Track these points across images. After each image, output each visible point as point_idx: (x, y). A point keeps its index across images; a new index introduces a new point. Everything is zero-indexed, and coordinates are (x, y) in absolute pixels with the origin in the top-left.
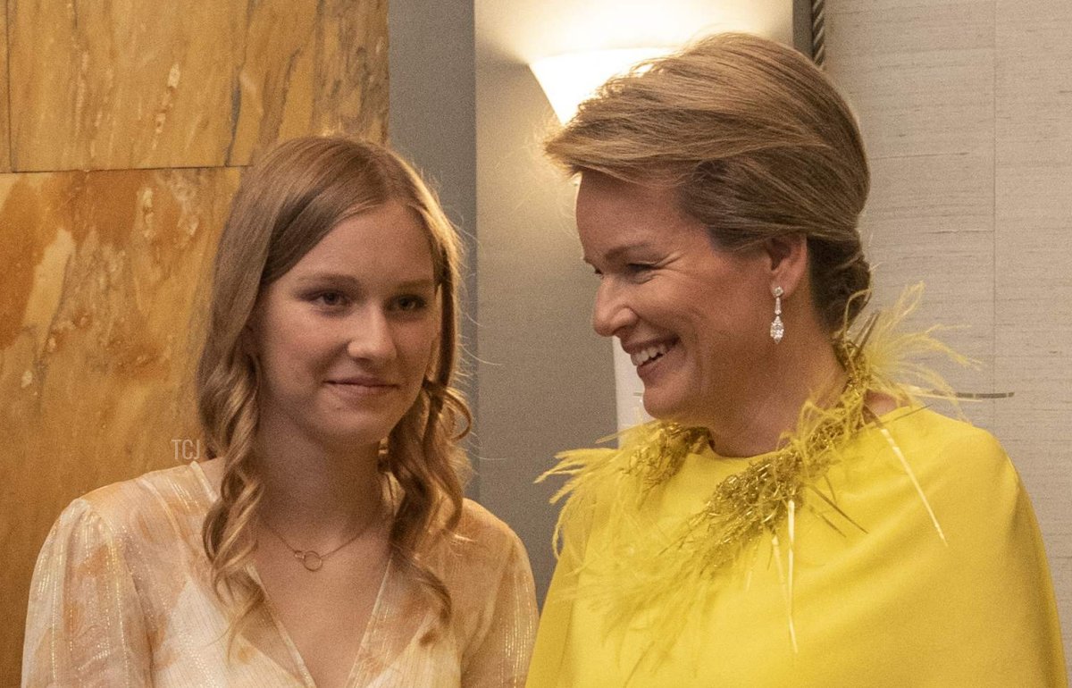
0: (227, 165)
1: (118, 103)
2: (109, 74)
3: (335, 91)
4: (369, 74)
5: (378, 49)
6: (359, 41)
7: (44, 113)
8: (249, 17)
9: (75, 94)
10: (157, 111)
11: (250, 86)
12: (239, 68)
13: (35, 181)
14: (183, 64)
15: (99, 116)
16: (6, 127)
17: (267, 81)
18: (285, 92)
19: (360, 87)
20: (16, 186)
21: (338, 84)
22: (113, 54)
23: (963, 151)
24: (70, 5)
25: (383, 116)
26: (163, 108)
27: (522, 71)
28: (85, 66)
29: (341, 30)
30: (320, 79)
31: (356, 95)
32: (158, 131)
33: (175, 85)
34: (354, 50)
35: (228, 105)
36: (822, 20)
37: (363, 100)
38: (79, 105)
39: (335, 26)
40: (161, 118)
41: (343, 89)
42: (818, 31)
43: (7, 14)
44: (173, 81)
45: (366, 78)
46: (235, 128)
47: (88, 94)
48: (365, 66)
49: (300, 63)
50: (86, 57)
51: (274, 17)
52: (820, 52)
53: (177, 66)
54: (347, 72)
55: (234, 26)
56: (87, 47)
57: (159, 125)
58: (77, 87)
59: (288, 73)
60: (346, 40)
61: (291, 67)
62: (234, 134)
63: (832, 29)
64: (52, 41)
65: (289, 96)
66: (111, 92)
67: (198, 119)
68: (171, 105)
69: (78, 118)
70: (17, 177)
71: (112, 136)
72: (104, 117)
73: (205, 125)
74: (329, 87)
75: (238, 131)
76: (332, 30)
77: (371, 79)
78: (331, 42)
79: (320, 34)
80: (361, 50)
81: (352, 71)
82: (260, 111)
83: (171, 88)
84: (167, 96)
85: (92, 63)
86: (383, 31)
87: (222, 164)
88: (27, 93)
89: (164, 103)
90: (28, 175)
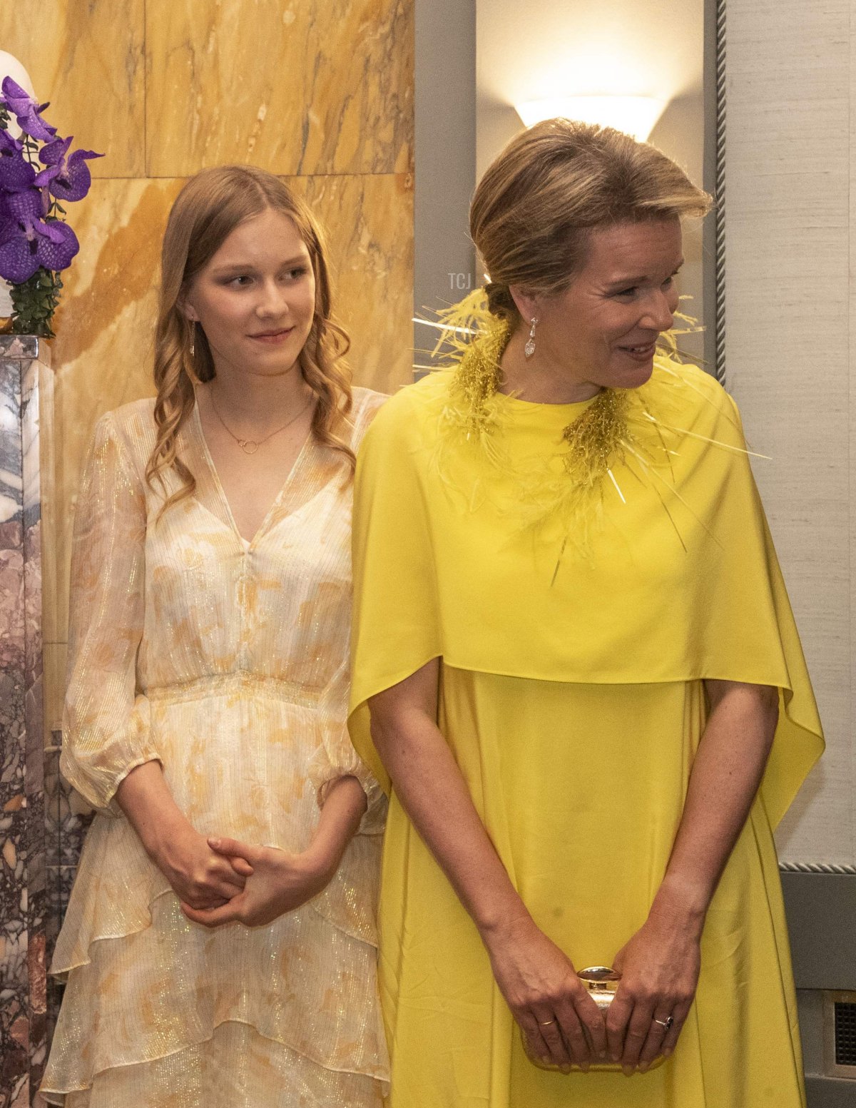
0: (298, 174)
1: (222, 131)
2: (216, 110)
3: (376, 124)
4: (400, 112)
5: (407, 95)
6: (393, 89)
7: (170, 136)
8: (316, 73)
9: (192, 124)
10: (249, 136)
11: (316, 119)
12: (308, 107)
13: (163, 184)
14: (268, 104)
15: (209, 139)
16: (143, 146)
17: (327, 117)
18: (340, 124)
19: (393, 121)
20: (149, 187)
21: (378, 119)
22: (219, 97)
23: (827, 170)
24: (189, 62)
25: (409, 142)
26: (254, 134)
27: (509, 110)
28: (199, 105)
29: (380, 82)
30: (365, 116)
31: (391, 126)
32: (250, 150)
33: (262, 119)
34: (389, 96)
35: (300, 133)
36: (724, 77)
37: (396, 130)
38: (195, 132)
39: (377, 78)
40: (252, 141)
41: (382, 121)
42: (721, 85)
43: (145, 68)
44: (261, 115)
45: (397, 115)
46: (304, 148)
47: (202, 124)
48: (397, 107)
49: (351, 104)
50: (200, 99)
51: (333, 72)
52: (722, 101)
53: (264, 105)
54: (385, 110)
55: (305, 77)
56: (201, 90)
57: (251, 146)
58: (193, 118)
59: (343, 111)
60: (384, 90)
61: (345, 106)
62: (303, 153)
63: (732, 84)
64: (176, 87)
65: (343, 127)
66: (218, 123)
67: (278, 142)
68: (260, 133)
69: (194, 142)
70: (149, 181)
71: (218, 154)
72: (212, 139)
73: (283, 146)
74: (372, 120)
75: (306, 150)
76: (374, 81)
77: (402, 116)
78: (374, 90)
79: (366, 84)
80: (395, 96)
81: (388, 111)
82: (322, 136)
83: (260, 121)
84: (257, 126)
85: (204, 102)
86: (411, 83)
87: (295, 173)
88: (158, 123)
89: (255, 131)
90: (158, 179)
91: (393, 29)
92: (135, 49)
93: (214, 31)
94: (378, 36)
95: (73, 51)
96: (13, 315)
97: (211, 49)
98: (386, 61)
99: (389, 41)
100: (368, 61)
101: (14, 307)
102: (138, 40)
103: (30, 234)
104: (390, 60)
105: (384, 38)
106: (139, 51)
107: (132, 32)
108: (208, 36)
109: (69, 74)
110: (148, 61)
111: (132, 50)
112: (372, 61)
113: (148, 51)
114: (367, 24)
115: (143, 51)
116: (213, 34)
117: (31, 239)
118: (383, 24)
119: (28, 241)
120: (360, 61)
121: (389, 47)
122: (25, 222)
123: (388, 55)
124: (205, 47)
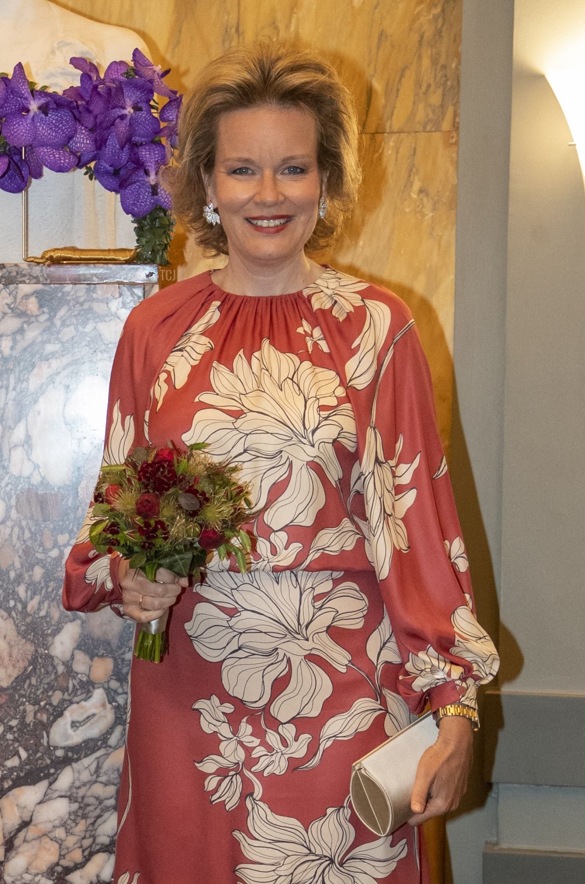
0: (363, 133)
3: (427, 90)
4: (447, 80)
5: (454, 65)
6: (442, 61)
8: (378, 48)
11: (378, 87)
12: (372, 76)
17: (387, 84)
18: (398, 90)
19: (441, 89)
21: (429, 86)
25: (454, 105)
27: (540, 78)
29: (432, 55)
30: (418, 83)
31: (440, 92)
34: (439, 66)
35: (364, 98)
37: (444, 95)
39: (429, 52)
41: (432, 89)
45: (445, 84)
46: (368, 111)
48: (446, 76)
49: (408, 73)
51: (393, 47)
54: (435, 79)
55: (370, 51)
59: (400, 79)
60: (435, 61)
61: (402, 76)
62: (367, 115)
65: (400, 92)
74: (424, 88)
75: (369, 113)
76: (427, 53)
77: (449, 83)
78: (426, 62)
79: (420, 57)
80: (443, 66)
81: (438, 78)
82: (383, 101)
86: (458, 55)
91: (443, 10)
92: (231, 28)
93: (295, 13)
94: (431, 17)
95: (180, 31)
96: (138, 247)
97: (292, 28)
98: (437, 37)
99: (440, 20)
100: (422, 37)
101: (138, 241)
102: (233, 21)
103: (152, 179)
104: (440, 37)
105: (436, 18)
106: (233, 30)
107: (228, 14)
108: (291, 16)
109: (176, 50)
110: (241, 38)
111: (228, 30)
112: (425, 37)
113: (241, 30)
114: (422, 6)
115: (237, 30)
116: (295, 16)
117: (153, 183)
118: (436, 6)
119: (151, 185)
120: (416, 37)
121: (439, 26)
122: (150, 168)
123: (439, 32)
124: (288, 27)
